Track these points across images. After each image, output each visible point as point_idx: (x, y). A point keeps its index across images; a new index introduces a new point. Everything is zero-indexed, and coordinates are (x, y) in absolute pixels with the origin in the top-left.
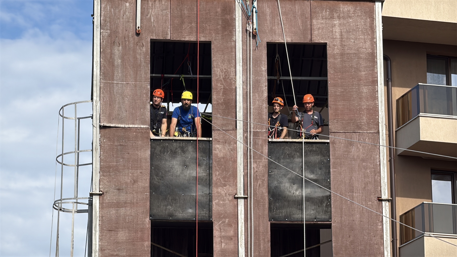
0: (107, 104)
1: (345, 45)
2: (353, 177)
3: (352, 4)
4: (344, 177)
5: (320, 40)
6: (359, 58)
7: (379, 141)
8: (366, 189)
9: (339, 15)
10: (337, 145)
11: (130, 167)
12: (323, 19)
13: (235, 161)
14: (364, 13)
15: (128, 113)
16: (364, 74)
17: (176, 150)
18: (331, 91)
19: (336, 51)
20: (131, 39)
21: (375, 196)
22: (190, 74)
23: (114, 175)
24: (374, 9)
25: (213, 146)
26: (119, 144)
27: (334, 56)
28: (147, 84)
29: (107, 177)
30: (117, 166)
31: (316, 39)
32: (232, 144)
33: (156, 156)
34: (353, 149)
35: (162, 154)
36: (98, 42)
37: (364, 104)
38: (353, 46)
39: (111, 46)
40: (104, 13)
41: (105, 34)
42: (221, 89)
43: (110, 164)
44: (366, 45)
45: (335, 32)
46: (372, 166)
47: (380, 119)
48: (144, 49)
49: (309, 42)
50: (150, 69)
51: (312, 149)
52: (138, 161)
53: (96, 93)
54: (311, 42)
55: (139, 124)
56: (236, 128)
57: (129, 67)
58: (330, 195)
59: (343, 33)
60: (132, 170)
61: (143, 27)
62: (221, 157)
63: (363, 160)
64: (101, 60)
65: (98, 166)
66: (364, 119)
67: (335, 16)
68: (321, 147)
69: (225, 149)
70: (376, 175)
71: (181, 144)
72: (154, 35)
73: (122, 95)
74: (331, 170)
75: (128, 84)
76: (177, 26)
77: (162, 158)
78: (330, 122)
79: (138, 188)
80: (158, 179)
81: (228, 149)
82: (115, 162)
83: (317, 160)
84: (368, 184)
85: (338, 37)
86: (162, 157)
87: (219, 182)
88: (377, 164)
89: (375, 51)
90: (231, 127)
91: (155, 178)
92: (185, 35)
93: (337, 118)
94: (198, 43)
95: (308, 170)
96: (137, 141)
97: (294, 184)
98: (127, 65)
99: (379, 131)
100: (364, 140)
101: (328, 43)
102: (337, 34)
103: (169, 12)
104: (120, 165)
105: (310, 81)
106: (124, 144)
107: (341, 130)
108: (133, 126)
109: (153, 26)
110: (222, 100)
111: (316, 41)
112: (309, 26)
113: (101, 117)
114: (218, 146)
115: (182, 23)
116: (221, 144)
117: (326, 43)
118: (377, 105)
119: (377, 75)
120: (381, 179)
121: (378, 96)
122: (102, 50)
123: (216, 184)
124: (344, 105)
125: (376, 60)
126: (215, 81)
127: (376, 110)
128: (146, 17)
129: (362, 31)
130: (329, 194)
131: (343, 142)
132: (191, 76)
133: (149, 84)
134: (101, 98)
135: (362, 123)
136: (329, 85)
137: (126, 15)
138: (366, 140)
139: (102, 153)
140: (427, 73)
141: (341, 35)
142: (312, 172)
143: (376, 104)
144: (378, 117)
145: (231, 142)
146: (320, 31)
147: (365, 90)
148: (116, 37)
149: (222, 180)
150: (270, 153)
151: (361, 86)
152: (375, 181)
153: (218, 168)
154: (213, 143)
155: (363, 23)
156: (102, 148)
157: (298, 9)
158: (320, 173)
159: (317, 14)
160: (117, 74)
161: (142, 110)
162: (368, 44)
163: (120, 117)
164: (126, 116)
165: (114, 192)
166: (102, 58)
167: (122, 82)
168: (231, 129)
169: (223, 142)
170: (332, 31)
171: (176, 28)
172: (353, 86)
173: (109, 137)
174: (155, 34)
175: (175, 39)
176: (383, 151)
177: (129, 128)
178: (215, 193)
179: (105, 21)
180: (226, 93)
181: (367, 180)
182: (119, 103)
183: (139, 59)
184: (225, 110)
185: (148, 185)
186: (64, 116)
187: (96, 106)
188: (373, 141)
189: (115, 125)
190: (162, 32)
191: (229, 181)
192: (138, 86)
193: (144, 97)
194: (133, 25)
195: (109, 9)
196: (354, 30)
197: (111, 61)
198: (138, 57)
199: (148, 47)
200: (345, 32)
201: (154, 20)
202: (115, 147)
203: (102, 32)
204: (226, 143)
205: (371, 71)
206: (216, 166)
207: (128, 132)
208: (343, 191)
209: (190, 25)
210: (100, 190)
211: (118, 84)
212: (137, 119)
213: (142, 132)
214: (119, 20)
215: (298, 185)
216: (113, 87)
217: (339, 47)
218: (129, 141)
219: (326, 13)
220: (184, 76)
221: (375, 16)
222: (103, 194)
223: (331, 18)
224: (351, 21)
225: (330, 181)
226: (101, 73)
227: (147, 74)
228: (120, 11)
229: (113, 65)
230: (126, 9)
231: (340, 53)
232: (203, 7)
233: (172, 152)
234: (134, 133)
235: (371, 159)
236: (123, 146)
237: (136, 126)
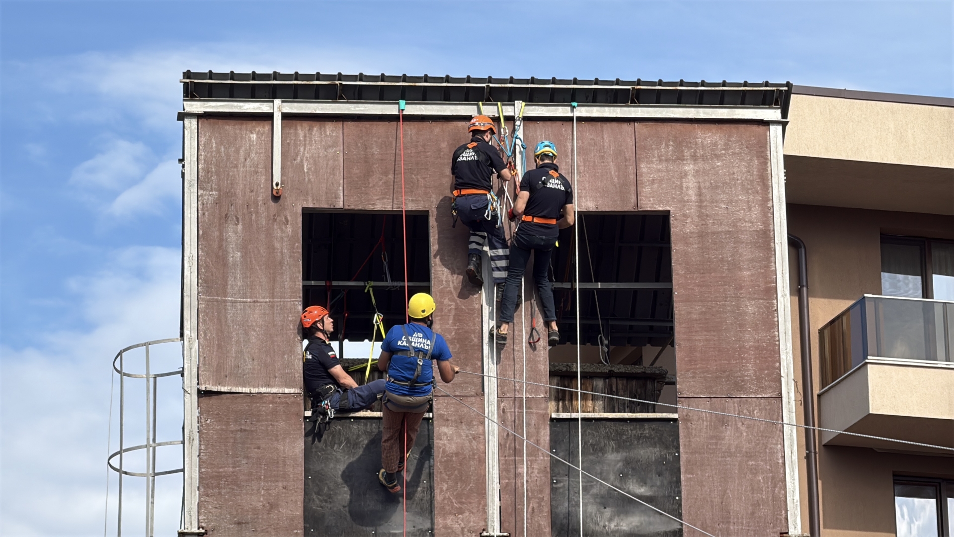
0: (213, 344)
1: (707, 216)
2: (728, 491)
3: (721, 129)
4: (710, 491)
5: (655, 206)
6: (738, 241)
7: (781, 414)
8: (756, 515)
9: (695, 152)
10: (694, 425)
11: (262, 477)
12: (661, 161)
13: (482, 461)
14: (747, 147)
15: (256, 363)
16: (749, 275)
17: (357, 439)
18: (679, 310)
19: (690, 228)
20: (262, 209)
21: (775, 530)
22: (387, 281)
23: (229, 493)
24: (767, 139)
25: (436, 429)
26: (239, 428)
27: (685, 239)
28: (297, 303)
29: (215, 498)
30: (235, 475)
31: (647, 204)
32: (475, 425)
33: (316, 452)
34: (728, 432)
35: (329, 448)
36: (193, 216)
37: (750, 339)
38: (724, 216)
39: (220, 225)
40: (206, 156)
41: (208, 199)
42: (449, 311)
43: (221, 470)
44: (752, 214)
45: (687, 188)
46: (768, 467)
47: (784, 370)
48: (289, 229)
49: (633, 210)
50: (301, 270)
51: (641, 434)
52: (278, 462)
53: (189, 322)
54: (636, 210)
55: (279, 386)
56: (483, 390)
57: (258, 268)
58: (681, 530)
59: (704, 191)
60: (267, 482)
61: (286, 183)
62: (452, 453)
63: (749, 455)
64: (199, 254)
65: (196, 475)
66: (750, 368)
67: (685, 154)
68: (660, 428)
69: (460, 436)
70: (775, 487)
71: (369, 426)
72: (310, 199)
73: (243, 326)
74: (682, 476)
75: (257, 302)
76: (356, 179)
77: (329, 457)
78: (679, 377)
79: (279, 520)
80: (321, 501)
81: (467, 436)
82: (231, 466)
83: (652, 457)
84: (759, 505)
85: (693, 198)
86: (328, 454)
87: (449, 505)
88: (778, 463)
89: (771, 227)
90: (472, 390)
91: (314, 500)
92: (376, 198)
93: (693, 367)
94: (402, 215)
95: (635, 477)
96: (277, 421)
97: (605, 508)
98: (254, 262)
99: (781, 394)
100: (750, 413)
101: (671, 211)
102: (691, 192)
103: (340, 151)
104: (241, 472)
105: (635, 292)
106: (248, 428)
107: (701, 393)
108: (268, 390)
109: (307, 180)
110: (453, 333)
111: (647, 207)
112: (632, 177)
113: (200, 372)
114: (445, 429)
115: (368, 173)
116: (452, 426)
117: (669, 211)
118: (777, 338)
119: (776, 278)
120: (788, 495)
121: (778, 321)
122: (201, 232)
123: (443, 508)
124: (707, 340)
125: (772, 245)
126: (438, 294)
127: (773, 351)
128: (292, 163)
129: (743, 185)
130: (679, 527)
131: (706, 417)
132: (389, 283)
133: (300, 301)
134: (201, 333)
135: (746, 378)
136: (675, 299)
137: (250, 159)
138: (755, 412)
139: (203, 447)
140: (882, 273)
141: (700, 194)
142: (643, 482)
143: (775, 336)
144: (778, 364)
145: (472, 421)
146: (656, 186)
147: (750, 308)
148: (230, 205)
149: (454, 501)
150: (554, 443)
151: (742, 300)
152: (775, 498)
153: (447, 475)
154: (435, 423)
155: (744, 170)
156: (203, 438)
157: (610, 141)
158: (658, 483)
159: (649, 150)
160: (234, 283)
161: (286, 356)
162: (756, 212)
163: (240, 371)
164: (254, 369)
165: (228, 528)
166: (202, 249)
167: (243, 298)
168: (473, 393)
169: (456, 421)
170: (681, 187)
171: (354, 184)
172: (726, 301)
173: (218, 414)
174: (313, 197)
175: (352, 207)
176: (791, 435)
177: (259, 395)
178: (440, 529)
179: (208, 172)
180: (460, 318)
181: (757, 496)
182: (238, 342)
183: (279, 250)
184: (460, 353)
185: (299, 512)
186: (124, 371)
187: (191, 349)
188: (769, 414)
189: (231, 389)
190: (327, 193)
191: (470, 503)
192: (277, 306)
193: (291, 329)
194: (266, 180)
195: (216, 147)
196: (726, 183)
197: (220, 254)
198: (277, 245)
199: (297, 224)
200: (708, 188)
201: (308, 169)
202: (231, 435)
203: (202, 195)
204: (462, 423)
205: (763, 269)
206: (441, 472)
207: (257, 403)
208: (708, 521)
209: (384, 178)
210: (201, 524)
211: (235, 302)
212: (277, 375)
213: (287, 403)
214: (235, 170)
215: (613, 510)
216: (226, 309)
217: (696, 219)
218: (258, 421)
219: (668, 148)
220: (373, 283)
221: (769, 155)
222: (206, 533)
223: (677, 159)
224: (719, 164)
225: (680, 500)
226: (200, 281)
227: (295, 282)
228: (237, 151)
229: (225, 265)
230: (250, 145)
231: (697, 231)
232: (411, 139)
233: (350, 444)
234: (271, 406)
235: (766, 452)
236: (247, 433)
237: (274, 390)
